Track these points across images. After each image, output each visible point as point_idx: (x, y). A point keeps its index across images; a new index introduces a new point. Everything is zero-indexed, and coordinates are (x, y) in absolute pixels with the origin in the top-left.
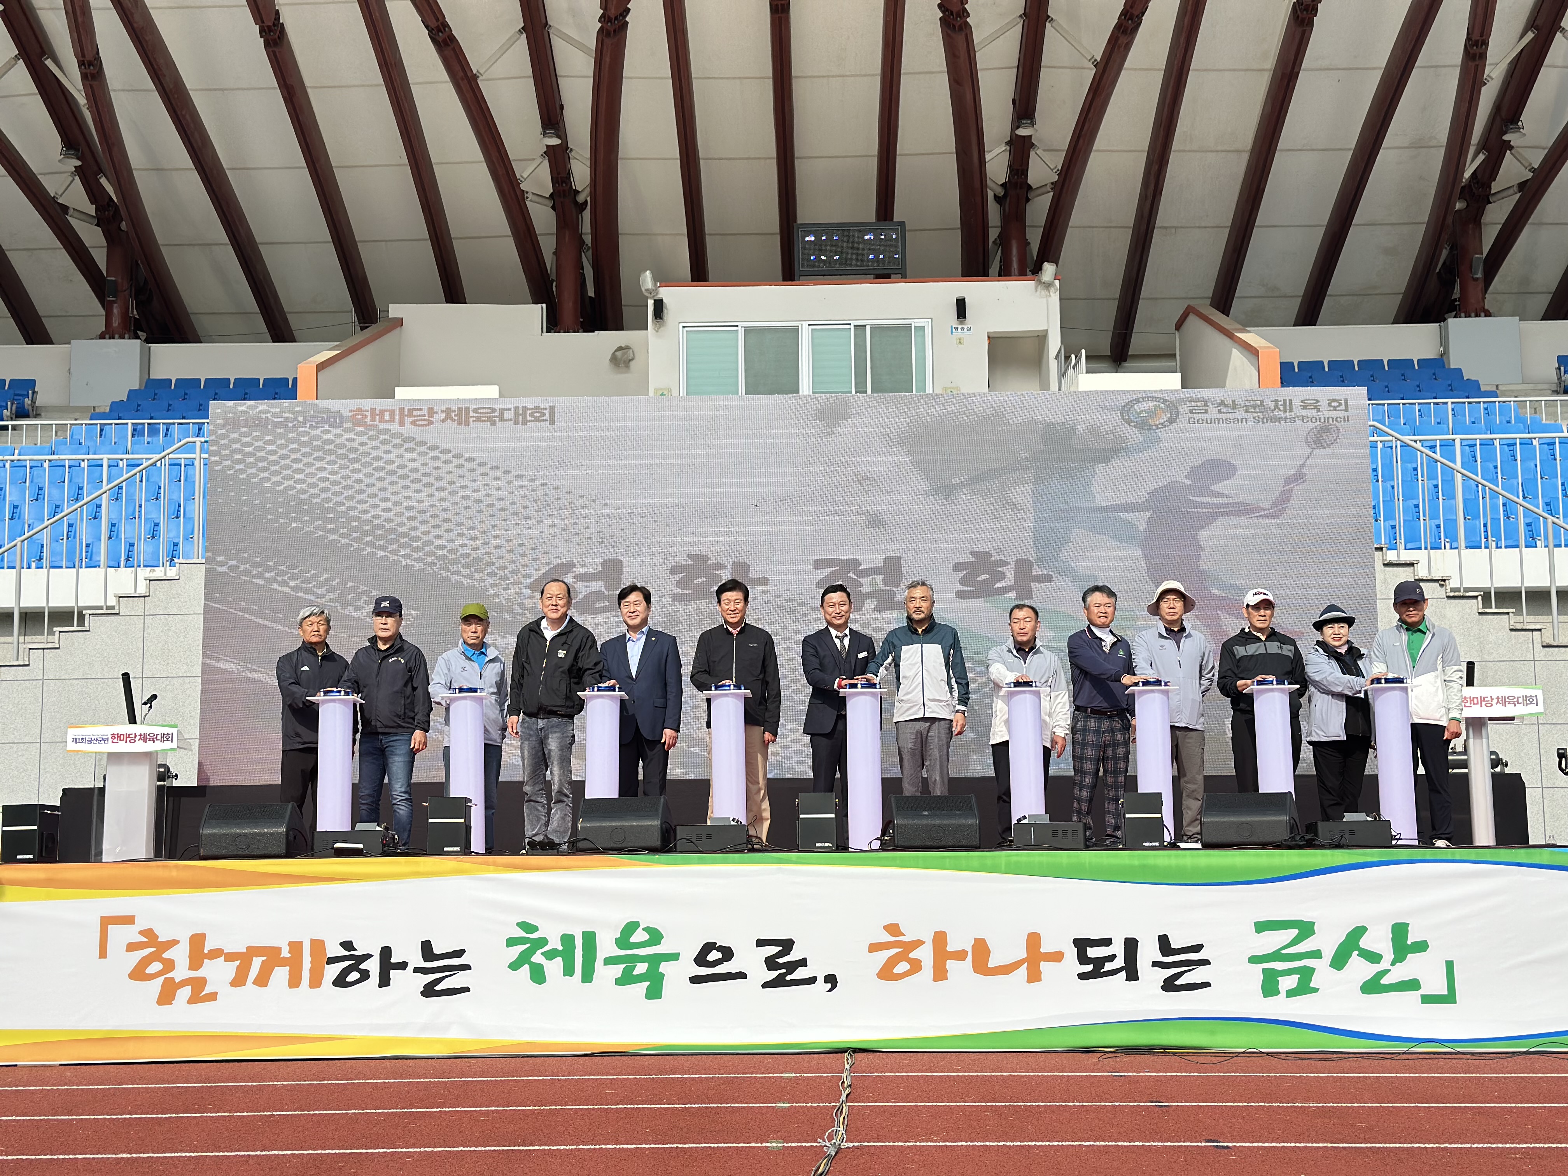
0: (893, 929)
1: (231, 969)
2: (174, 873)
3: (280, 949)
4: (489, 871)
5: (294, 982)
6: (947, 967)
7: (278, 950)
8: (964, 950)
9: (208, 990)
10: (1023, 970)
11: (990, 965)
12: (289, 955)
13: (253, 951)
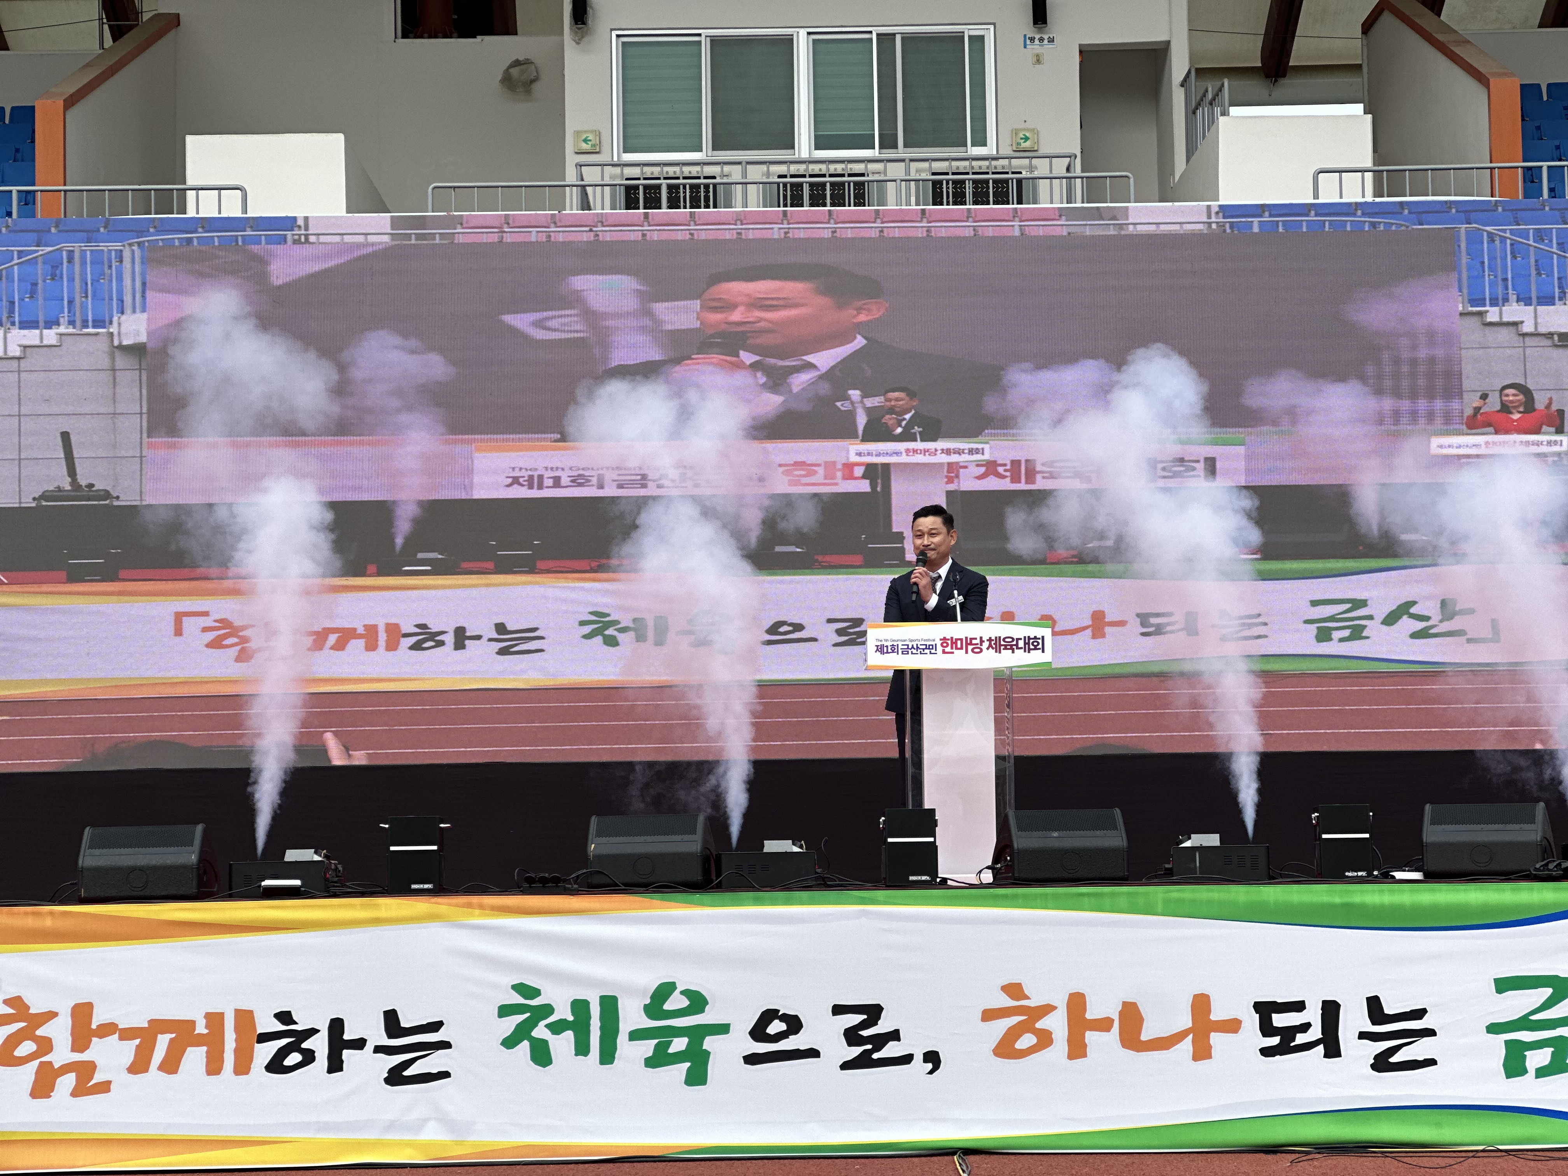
0: (1014, 990)
1: (128, 1050)
2: (48, 922)
3: (193, 1023)
4: (472, 915)
5: (214, 1067)
6: (1087, 1041)
7: (192, 1023)
8: (1108, 1018)
9: (98, 1078)
10: (1187, 1045)
11: (1144, 1037)
12: (205, 1031)
13: (158, 1026)
